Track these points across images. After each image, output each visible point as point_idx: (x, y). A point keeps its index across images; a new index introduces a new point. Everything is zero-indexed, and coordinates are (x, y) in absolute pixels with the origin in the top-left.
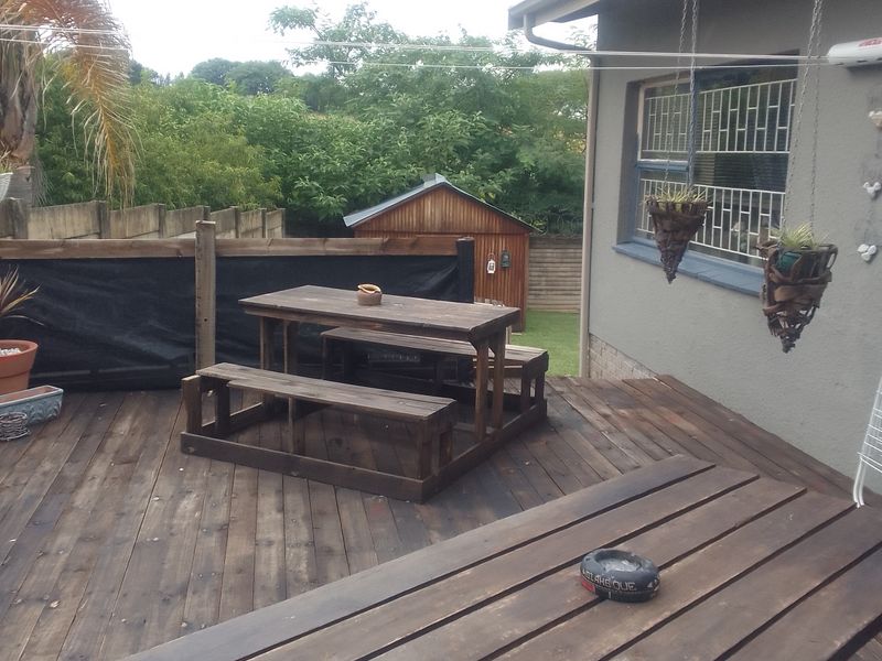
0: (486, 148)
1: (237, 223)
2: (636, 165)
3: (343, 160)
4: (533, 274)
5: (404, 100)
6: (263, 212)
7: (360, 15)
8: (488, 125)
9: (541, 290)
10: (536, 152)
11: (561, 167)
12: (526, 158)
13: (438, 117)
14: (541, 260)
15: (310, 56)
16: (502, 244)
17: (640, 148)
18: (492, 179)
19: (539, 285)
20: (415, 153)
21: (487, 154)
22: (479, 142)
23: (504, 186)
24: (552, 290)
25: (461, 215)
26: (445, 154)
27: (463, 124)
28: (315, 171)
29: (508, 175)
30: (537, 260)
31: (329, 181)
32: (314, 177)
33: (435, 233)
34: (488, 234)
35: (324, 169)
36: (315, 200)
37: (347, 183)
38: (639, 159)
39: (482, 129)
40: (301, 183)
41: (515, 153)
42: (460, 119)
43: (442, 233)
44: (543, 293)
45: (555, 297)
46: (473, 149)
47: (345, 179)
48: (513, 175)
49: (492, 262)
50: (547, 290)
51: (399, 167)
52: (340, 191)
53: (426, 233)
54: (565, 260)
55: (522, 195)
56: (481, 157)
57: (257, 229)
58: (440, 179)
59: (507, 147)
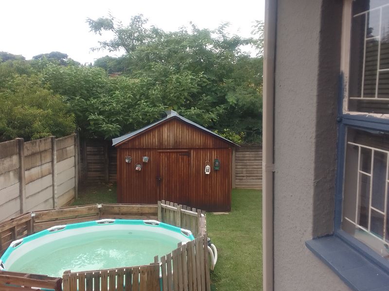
0: (209, 93)
1: (20, 150)
2: (340, 120)
3: (118, 102)
4: (238, 167)
5: (159, 66)
6: (52, 139)
7: (139, 22)
8: (208, 79)
9: (244, 176)
10: (237, 95)
11: (253, 104)
12: (231, 99)
13: (177, 76)
14: (243, 158)
15: (115, 45)
16: (214, 154)
17: (346, 94)
18: (211, 112)
19: (242, 173)
20: (164, 97)
21: (208, 97)
22: (204, 89)
23: (219, 115)
24: (250, 176)
25: (186, 137)
26: (183, 97)
27: (192, 79)
28: (102, 110)
29: (221, 109)
30: (240, 158)
31: (110, 115)
32: (100, 113)
33: (169, 149)
34: (205, 148)
35: (107, 108)
36: (101, 127)
37: (122, 116)
38: (345, 111)
39: (204, 82)
40: (92, 117)
41: (224, 96)
42: (190, 77)
43: (174, 149)
44: (245, 178)
45: (252, 181)
46: (200, 94)
47: (120, 114)
48: (224, 109)
49: (208, 167)
50: (247, 176)
51: (155, 106)
52: (117, 121)
53: (165, 149)
54: (257, 159)
55: (231, 120)
56: (205, 98)
57: (45, 151)
58: (173, 114)
59: (221, 92)
